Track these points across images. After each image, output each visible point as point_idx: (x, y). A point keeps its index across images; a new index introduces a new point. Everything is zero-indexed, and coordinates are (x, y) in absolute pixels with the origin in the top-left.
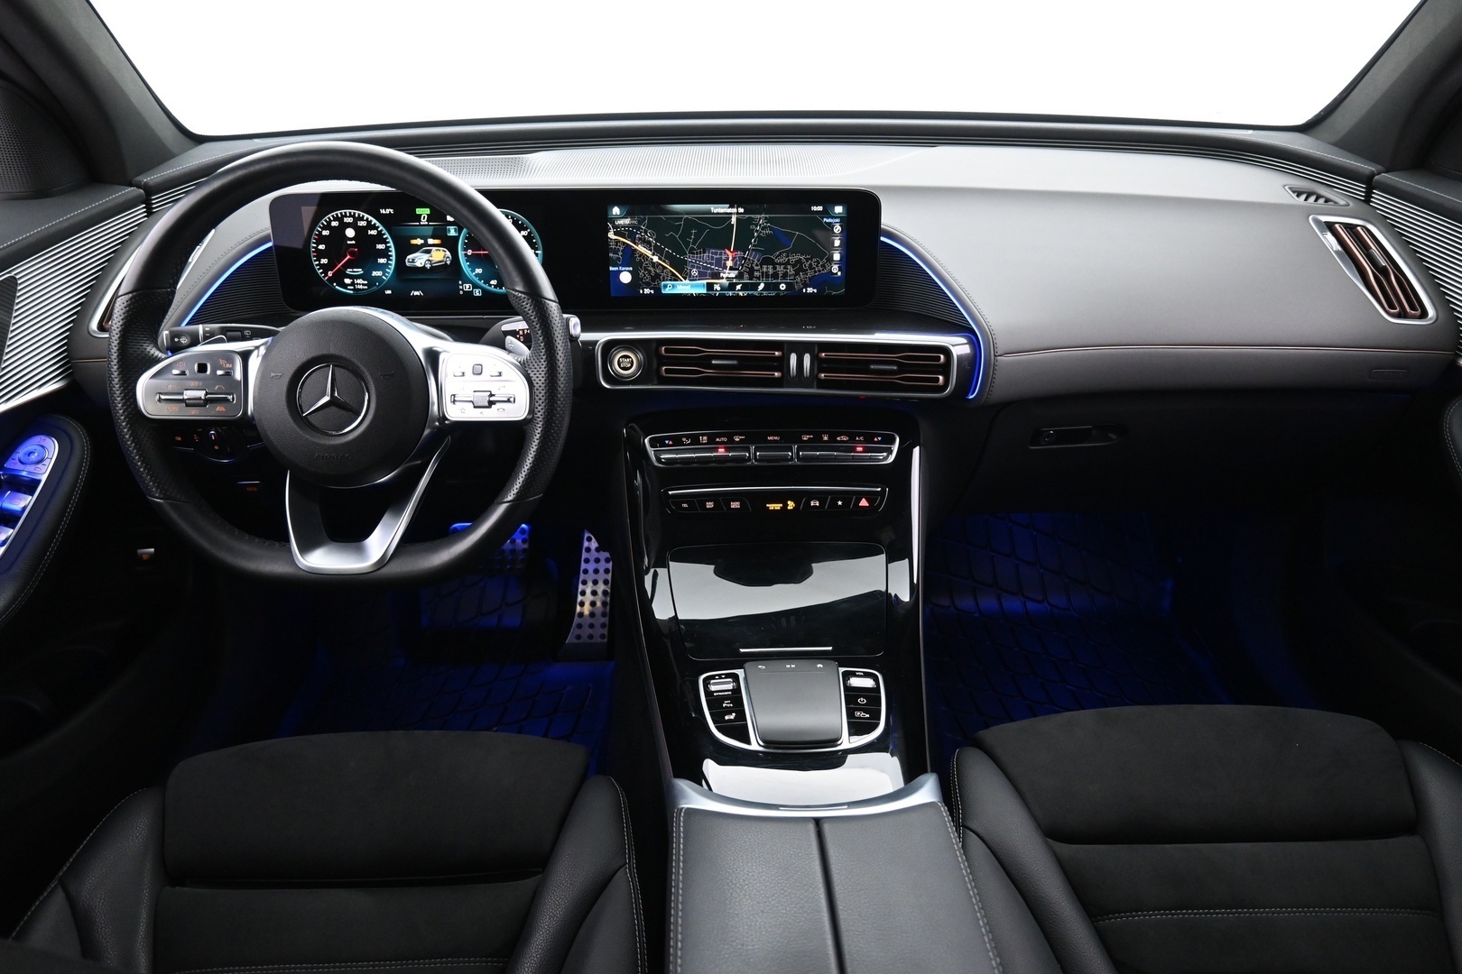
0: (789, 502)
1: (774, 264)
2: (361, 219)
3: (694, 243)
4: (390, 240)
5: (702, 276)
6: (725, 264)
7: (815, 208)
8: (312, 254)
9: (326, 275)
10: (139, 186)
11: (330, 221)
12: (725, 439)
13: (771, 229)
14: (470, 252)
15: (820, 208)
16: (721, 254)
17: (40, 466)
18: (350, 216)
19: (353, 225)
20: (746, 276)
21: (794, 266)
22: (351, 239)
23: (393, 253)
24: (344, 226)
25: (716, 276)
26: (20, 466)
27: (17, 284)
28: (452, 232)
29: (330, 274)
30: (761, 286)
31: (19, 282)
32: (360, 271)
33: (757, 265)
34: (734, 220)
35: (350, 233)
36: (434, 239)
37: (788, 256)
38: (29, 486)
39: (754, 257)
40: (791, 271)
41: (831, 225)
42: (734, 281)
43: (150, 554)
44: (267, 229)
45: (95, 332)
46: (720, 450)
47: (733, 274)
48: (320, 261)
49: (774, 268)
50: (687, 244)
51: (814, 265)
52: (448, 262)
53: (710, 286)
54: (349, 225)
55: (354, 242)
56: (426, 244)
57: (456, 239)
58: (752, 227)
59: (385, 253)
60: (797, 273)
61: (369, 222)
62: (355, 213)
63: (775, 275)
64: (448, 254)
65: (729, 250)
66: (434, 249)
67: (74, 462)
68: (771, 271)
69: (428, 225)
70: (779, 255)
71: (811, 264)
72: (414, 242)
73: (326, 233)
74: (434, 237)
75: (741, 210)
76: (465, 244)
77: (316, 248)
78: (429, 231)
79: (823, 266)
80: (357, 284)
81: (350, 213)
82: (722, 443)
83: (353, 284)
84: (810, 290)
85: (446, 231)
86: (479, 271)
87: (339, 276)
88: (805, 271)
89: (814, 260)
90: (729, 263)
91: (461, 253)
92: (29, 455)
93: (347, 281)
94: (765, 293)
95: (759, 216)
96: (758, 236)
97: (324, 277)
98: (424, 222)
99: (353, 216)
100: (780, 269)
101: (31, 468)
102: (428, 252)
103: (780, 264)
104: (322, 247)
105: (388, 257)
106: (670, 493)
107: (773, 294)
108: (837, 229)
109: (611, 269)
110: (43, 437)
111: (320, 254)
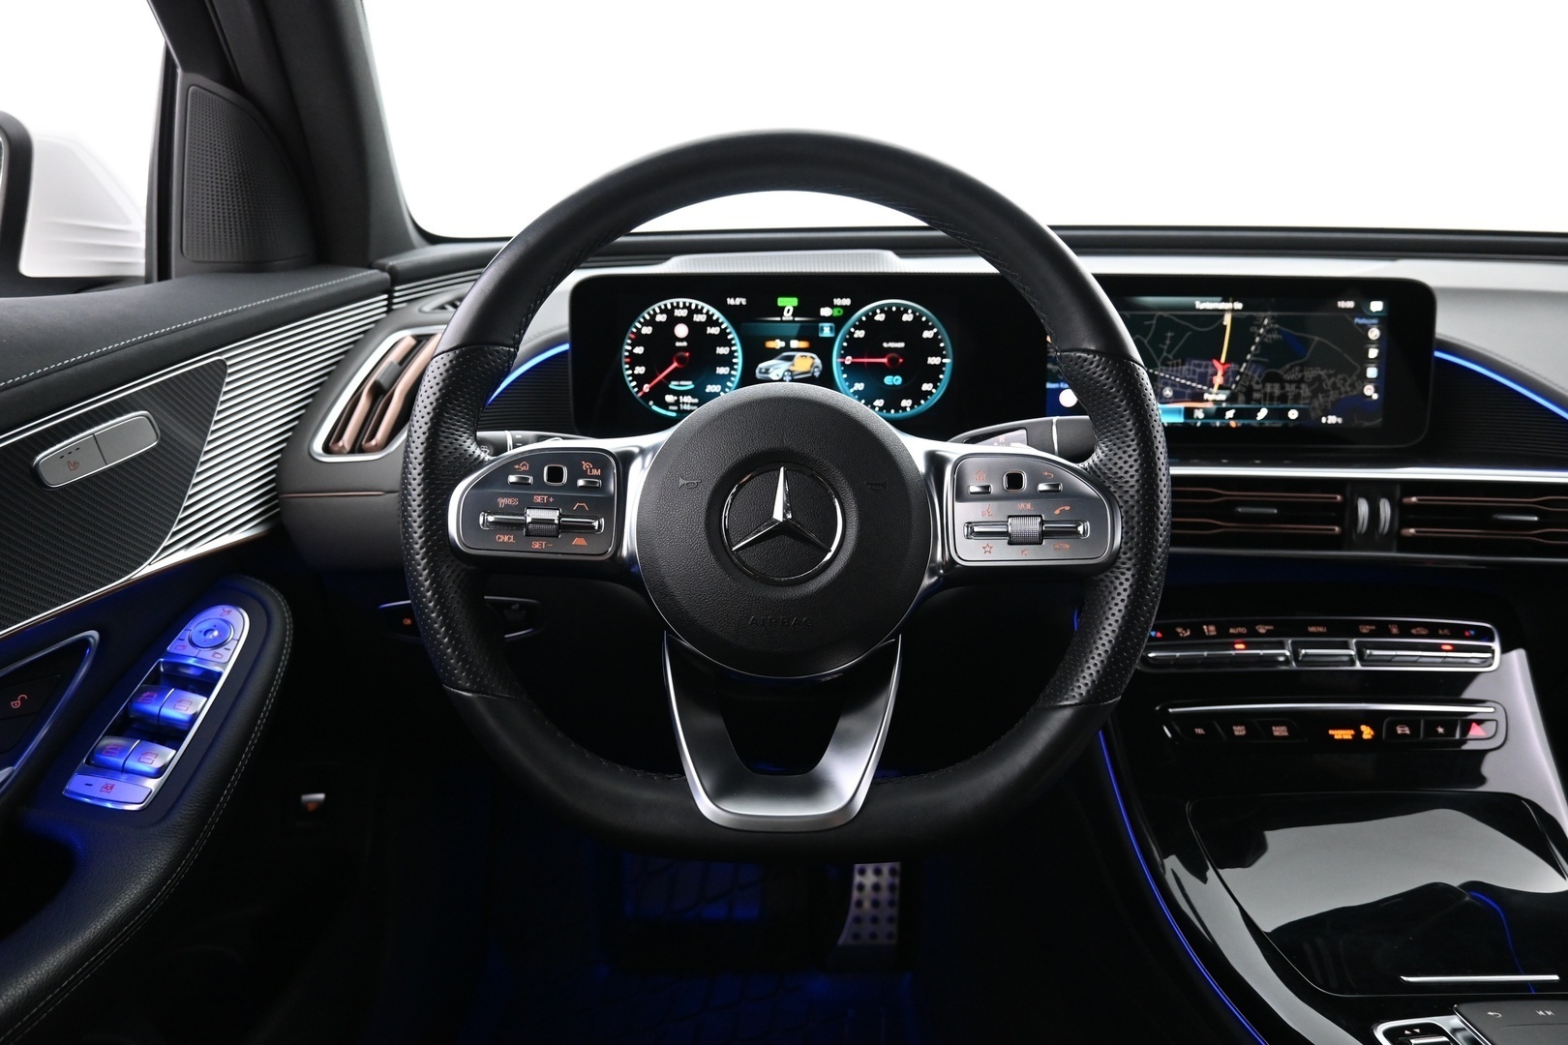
0: (1364, 728)
1: (1282, 382)
2: (699, 311)
3: (1169, 352)
4: (736, 341)
5: (1178, 397)
6: (1212, 380)
7: (1342, 304)
8: (624, 360)
9: (640, 389)
10: (382, 269)
11: (655, 313)
12: (1243, 630)
13: (1279, 331)
14: (849, 360)
15: (1350, 304)
16: (1207, 367)
17: (221, 650)
18: (684, 307)
19: (687, 321)
20: (1241, 398)
21: (1310, 385)
22: (681, 340)
23: (739, 360)
24: (673, 320)
25: (1198, 397)
26: (190, 650)
27: (225, 374)
28: (826, 331)
29: (646, 388)
30: (1263, 413)
31: (229, 371)
32: (689, 385)
33: (1257, 383)
34: (1227, 320)
35: (681, 330)
36: (799, 340)
37: (1302, 371)
38: (203, 682)
39: (1254, 372)
40: (1305, 391)
41: (1366, 328)
42: (1224, 405)
43: (317, 802)
44: (563, 327)
45: (320, 455)
46: (1238, 646)
47: (1222, 396)
48: (633, 370)
49: (1282, 388)
50: (1159, 352)
51: (1339, 385)
52: (817, 374)
53: (1189, 412)
54: (681, 320)
55: (685, 344)
56: (787, 348)
57: (831, 341)
58: (1253, 329)
59: (727, 361)
60: (1315, 394)
61: (710, 317)
62: (690, 304)
63: (1283, 398)
64: (818, 361)
65: (1219, 360)
66: (798, 354)
67: (272, 647)
68: (1277, 391)
69: (793, 321)
70: (1290, 369)
71: (1334, 383)
72: (770, 344)
73: (647, 330)
74: (799, 338)
75: (1239, 306)
76: (843, 348)
77: (630, 352)
78: (795, 329)
79: (1352, 385)
80: (683, 403)
81: (684, 303)
82: (1239, 636)
83: (677, 403)
84: (1332, 419)
85: (817, 330)
86: (859, 386)
87: (658, 394)
88: (1326, 392)
89: (1340, 376)
90: (1218, 380)
91: (835, 360)
92: (206, 633)
93: (670, 398)
94: (1267, 423)
95: (1262, 314)
96: (1261, 342)
97: (637, 392)
98: (787, 316)
99: (689, 308)
100: (1290, 389)
101: (207, 654)
102: (790, 359)
103: (1291, 382)
104: (639, 350)
105: (732, 366)
106: (1171, 710)
107: (1279, 424)
108: (1374, 334)
109: (1049, 385)
110: (227, 608)
111: (635, 360)
